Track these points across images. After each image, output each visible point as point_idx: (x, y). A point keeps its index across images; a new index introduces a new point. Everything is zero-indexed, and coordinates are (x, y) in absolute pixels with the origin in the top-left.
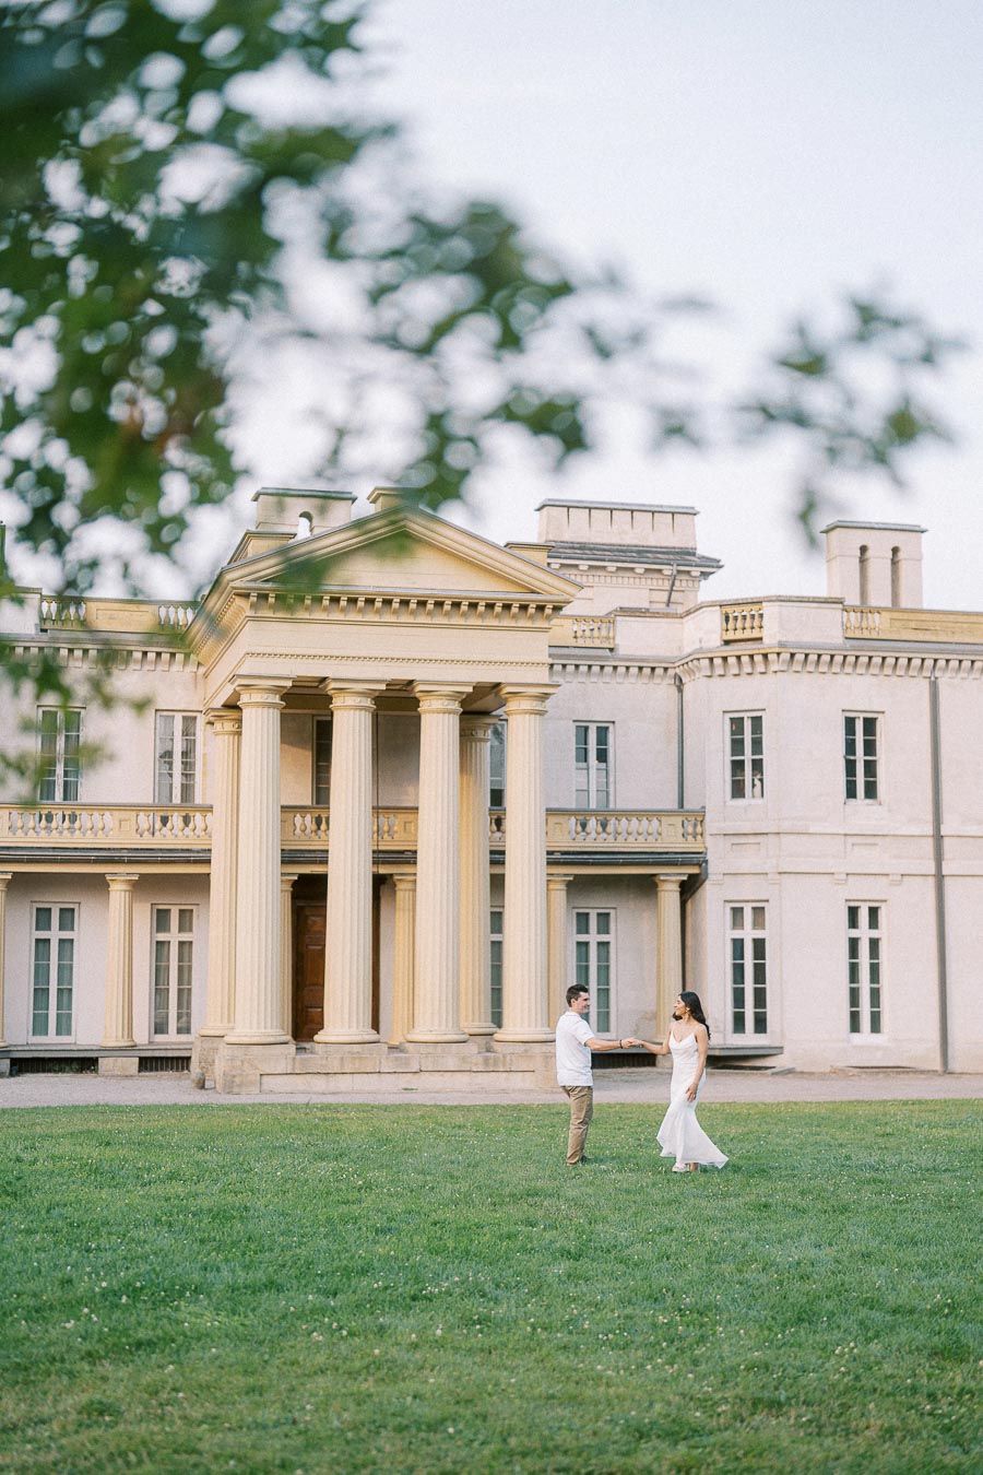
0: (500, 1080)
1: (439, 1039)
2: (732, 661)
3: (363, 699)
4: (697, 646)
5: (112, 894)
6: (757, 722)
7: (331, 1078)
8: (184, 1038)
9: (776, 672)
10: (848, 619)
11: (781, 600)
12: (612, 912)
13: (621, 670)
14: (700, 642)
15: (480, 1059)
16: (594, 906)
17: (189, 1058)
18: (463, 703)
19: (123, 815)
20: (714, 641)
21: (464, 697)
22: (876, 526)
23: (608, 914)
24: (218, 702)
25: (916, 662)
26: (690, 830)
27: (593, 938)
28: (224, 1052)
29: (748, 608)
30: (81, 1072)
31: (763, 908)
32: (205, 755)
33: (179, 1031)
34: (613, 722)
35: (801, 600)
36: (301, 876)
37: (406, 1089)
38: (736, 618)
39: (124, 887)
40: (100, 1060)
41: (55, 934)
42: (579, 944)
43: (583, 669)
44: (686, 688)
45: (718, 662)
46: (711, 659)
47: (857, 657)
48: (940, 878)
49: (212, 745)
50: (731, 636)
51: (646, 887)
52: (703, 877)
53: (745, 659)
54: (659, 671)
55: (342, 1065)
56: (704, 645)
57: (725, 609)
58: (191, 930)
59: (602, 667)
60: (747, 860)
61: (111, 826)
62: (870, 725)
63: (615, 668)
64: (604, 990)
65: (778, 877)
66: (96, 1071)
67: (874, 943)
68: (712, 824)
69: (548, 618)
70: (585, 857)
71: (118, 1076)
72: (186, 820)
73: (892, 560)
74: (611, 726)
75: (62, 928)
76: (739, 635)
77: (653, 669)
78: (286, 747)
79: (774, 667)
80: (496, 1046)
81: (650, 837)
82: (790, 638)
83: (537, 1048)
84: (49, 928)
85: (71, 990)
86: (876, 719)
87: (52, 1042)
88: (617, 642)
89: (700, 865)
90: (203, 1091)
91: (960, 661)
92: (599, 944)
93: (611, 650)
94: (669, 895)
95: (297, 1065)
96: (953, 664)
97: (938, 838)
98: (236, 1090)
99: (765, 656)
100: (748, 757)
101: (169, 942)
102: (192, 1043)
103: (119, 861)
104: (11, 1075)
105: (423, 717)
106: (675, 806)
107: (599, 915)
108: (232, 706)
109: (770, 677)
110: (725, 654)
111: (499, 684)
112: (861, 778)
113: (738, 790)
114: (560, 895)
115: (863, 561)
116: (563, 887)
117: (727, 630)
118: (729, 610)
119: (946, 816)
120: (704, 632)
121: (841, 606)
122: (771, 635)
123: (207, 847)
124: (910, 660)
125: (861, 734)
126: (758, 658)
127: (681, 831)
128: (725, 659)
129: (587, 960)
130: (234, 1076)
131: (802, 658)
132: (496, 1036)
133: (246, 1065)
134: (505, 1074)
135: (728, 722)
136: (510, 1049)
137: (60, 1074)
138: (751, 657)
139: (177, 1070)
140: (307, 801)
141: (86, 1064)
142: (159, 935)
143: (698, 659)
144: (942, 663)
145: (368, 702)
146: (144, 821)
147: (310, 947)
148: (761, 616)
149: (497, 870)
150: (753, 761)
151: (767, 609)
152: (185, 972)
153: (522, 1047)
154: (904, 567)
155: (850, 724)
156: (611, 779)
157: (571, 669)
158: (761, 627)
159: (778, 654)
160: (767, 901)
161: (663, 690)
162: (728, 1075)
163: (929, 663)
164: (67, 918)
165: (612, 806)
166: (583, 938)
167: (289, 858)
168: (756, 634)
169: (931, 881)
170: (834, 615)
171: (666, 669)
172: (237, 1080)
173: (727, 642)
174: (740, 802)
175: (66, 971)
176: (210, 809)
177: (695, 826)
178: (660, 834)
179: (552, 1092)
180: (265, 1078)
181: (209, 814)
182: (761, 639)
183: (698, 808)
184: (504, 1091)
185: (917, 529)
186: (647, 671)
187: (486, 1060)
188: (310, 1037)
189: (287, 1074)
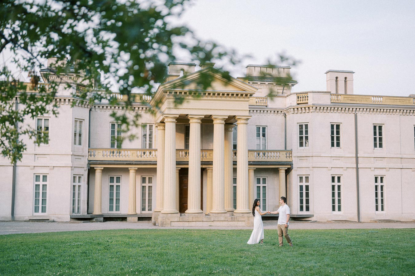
0: (235, 223)
1: (219, 212)
2: (300, 109)
3: (198, 120)
4: (290, 105)
5: (130, 173)
6: (306, 126)
7: (190, 223)
8: (150, 212)
9: (312, 112)
10: (332, 98)
11: (313, 92)
12: (267, 178)
13: (269, 112)
14: (291, 104)
15: (230, 218)
16: (262, 176)
17: (151, 218)
18: (225, 121)
19: (132, 152)
20: (295, 104)
21: (226, 119)
22: (340, 71)
23: (265, 179)
24: (159, 121)
25: (351, 109)
26: (288, 155)
27: (261, 185)
28: (161, 215)
29: (304, 94)
30: (122, 221)
31: (308, 177)
32: (155, 135)
33: (149, 210)
34: (267, 126)
35: (319, 92)
36: (182, 168)
37: (210, 226)
38: (301, 97)
39: (134, 171)
40: (127, 218)
41: (115, 184)
42: (257, 187)
43: (259, 111)
44: (287, 117)
45: (296, 109)
46: (294, 109)
47: (334, 108)
48: (357, 168)
49: (157, 132)
50: (299, 102)
51: (276, 171)
52: (292, 168)
53: (303, 109)
54: (280, 112)
55: (193, 219)
56: (292, 105)
57: (297, 95)
58: (151, 183)
59: (264, 111)
60: (304, 164)
61: (130, 155)
62: (338, 127)
63: (267, 111)
64: (264, 199)
65: (312, 168)
66: (126, 221)
67: (339, 187)
68: (294, 154)
69: (249, 98)
70: (259, 163)
71: (132, 222)
72: (150, 153)
73: (345, 81)
74: (266, 127)
75: (117, 182)
76: (302, 102)
77: (278, 111)
78: (177, 133)
79: (311, 111)
80: (235, 214)
81: (277, 158)
82: (316, 103)
83: (246, 215)
84: (113, 182)
85: (119, 199)
86: (340, 125)
87: (114, 213)
88: (268, 104)
89: (291, 165)
90: (155, 226)
91: (363, 109)
92: (263, 187)
93: (266, 106)
95: (181, 219)
96: (362, 110)
97: (357, 158)
98: (164, 226)
99: (309, 108)
100: (304, 135)
101: (146, 186)
102: (152, 213)
103: (132, 164)
104: (104, 221)
105: (214, 125)
106: (284, 149)
107: (263, 179)
108: (162, 122)
109: (310, 113)
110: (298, 107)
111: (235, 116)
112: (335, 141)
113: (301, 145)
114: (252, 173)
115: (336, 81)
116: (253, 171)
117: (298, 101)
118: (299, 95)
119: (359, 152)
120: (292, 101)
121: (330, 94)
122: (310, 102)
123: (156, 160)
124: (349, 108)
125: (336, 129)
126: (307, 108)
127: (285, 156)
128: (298, 109)
129: (260, 191)
130: (164, 222)
131: (319, 108)
132: (235, 212)
133: (166, 219)
134: (237, 222)
135: (298, 126)
136: (238, 215)
137: (117, 222)
138: (305, 108)
139: (148, 220)
140: (183, 148)
141: (123, 219)
142: (143, 184)
143: (290, 109)
144: (358, 109)
145: (199, 121)
146: (139, 153)
147: (184, 188)
148: (308, 97)
149: (235, 167)
150: (305, 136)
151: (309, 95)
152: (150, 194)
153: (241, 215)
154: (348, 82)
155: (332, 126)
156: (266, 141)
157: (255, 111)
158: (308, 100)
159: (312, 107)
160: (309, 175)
161: (280, 117)
162: (298, 222)
163: (354, 109)
164: (118, 179)
165: (266, 149)
166: (259, 185)
167: (178, 163)
168: (306, 102)
169: (355, 170)
170: (328, 96)
171: (281, 111)
172: (164, 223)
173: (298, 104)
174: (302, 148)
175: (118, 194)
176: (156, 150)
177: (289, 154)
178: (280, 157)
179: (250, 227)
180: (172, 222)
181: (156, 151)
182: (308, 103)
183: (290, 150)
184: (237, 226)
185: (352, 72)
186: (276, 112)
187: (232, 218)
188: (184, 212)
189: (178, 221)
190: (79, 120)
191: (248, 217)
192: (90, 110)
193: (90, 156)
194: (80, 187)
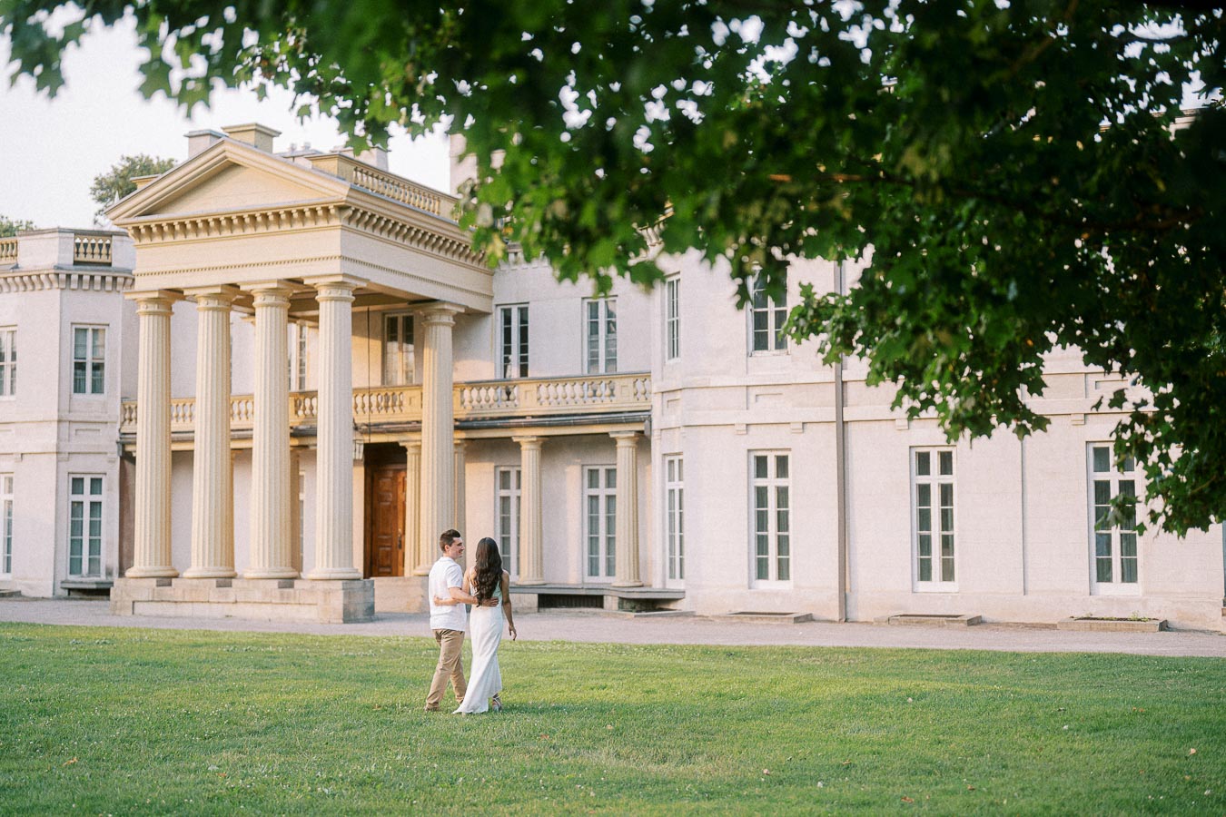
12: (619, 468)
16: (598, 463)
23: (615, 471)
26: (642, 389)
31: (683, 461)
34: (617, 296)
37: (227, 616)
42: (590, 496)
48: (843, 425)
52: (650, 433)
65: (685, 430)
67: (783, 492)
74: (617, 299)
89: (644, 422)
92: (606, 497)
94: (625, 450)
97: (839, 384)
98: (117, 612)
107: (606, 471)
112: (771, 329)
127: (632, 391)
129: (598, 511)
135: (667, 287)
166: (593, 492)
169: (833, 429)
172: (118, 604)
174: (675, 361)
178: (615, 396)
189: (149, 601)
190: (90, 328)
191: (327, 593)
193: (127, 421)
194: (95, 506)
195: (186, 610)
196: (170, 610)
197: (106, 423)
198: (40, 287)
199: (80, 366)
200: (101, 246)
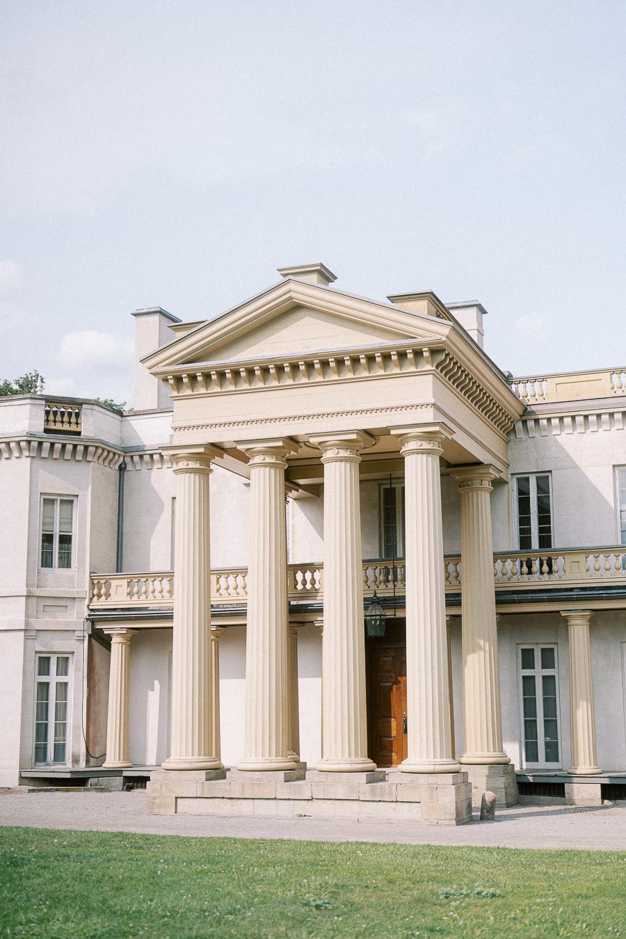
3: (269, 456)
37: (300, 816)
69: (427, 360)
98: (156, 811)
133: (164, 788)
134: (392, 804)
180: (179, 800)
189: (196, 797)
190: (59, 498)
191: (434, 788)
192: (122, 469)
193: (96, 598)
194: (63, 687)
195: (246, 807)
196: (225, 807)
197: (75, 598)
198: (17, 455)
199: (48, 539)
200: (70, 414)
